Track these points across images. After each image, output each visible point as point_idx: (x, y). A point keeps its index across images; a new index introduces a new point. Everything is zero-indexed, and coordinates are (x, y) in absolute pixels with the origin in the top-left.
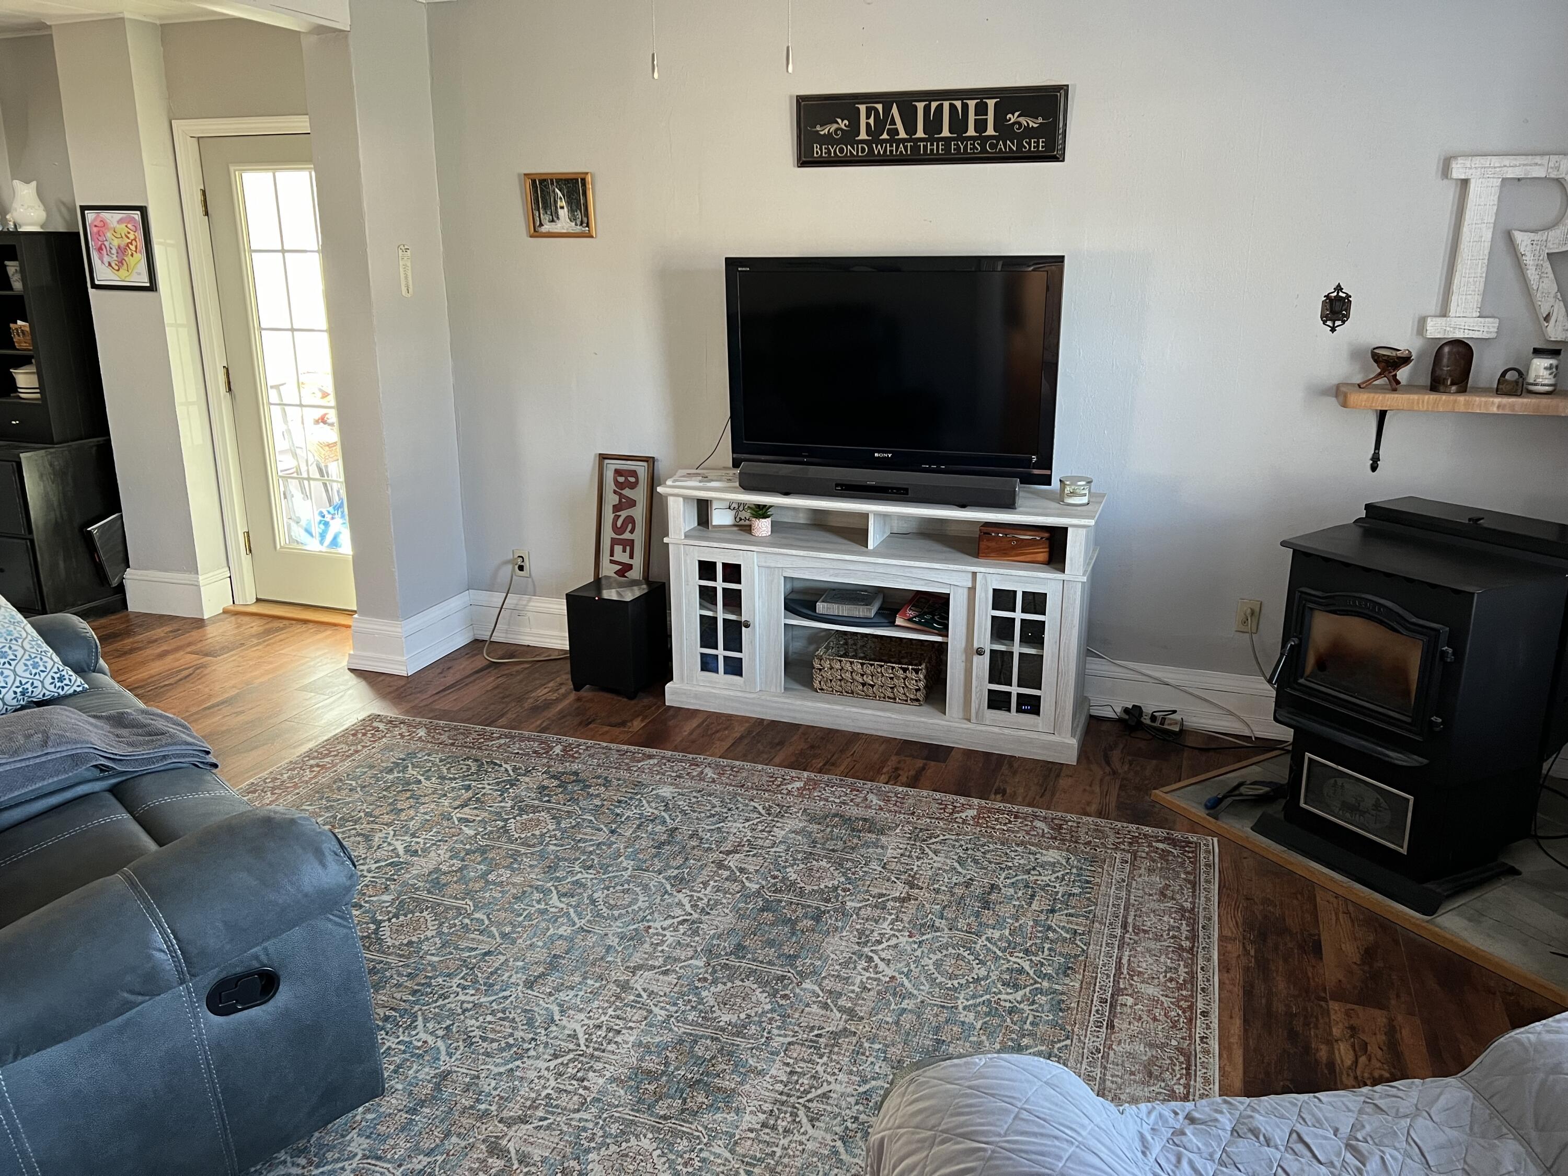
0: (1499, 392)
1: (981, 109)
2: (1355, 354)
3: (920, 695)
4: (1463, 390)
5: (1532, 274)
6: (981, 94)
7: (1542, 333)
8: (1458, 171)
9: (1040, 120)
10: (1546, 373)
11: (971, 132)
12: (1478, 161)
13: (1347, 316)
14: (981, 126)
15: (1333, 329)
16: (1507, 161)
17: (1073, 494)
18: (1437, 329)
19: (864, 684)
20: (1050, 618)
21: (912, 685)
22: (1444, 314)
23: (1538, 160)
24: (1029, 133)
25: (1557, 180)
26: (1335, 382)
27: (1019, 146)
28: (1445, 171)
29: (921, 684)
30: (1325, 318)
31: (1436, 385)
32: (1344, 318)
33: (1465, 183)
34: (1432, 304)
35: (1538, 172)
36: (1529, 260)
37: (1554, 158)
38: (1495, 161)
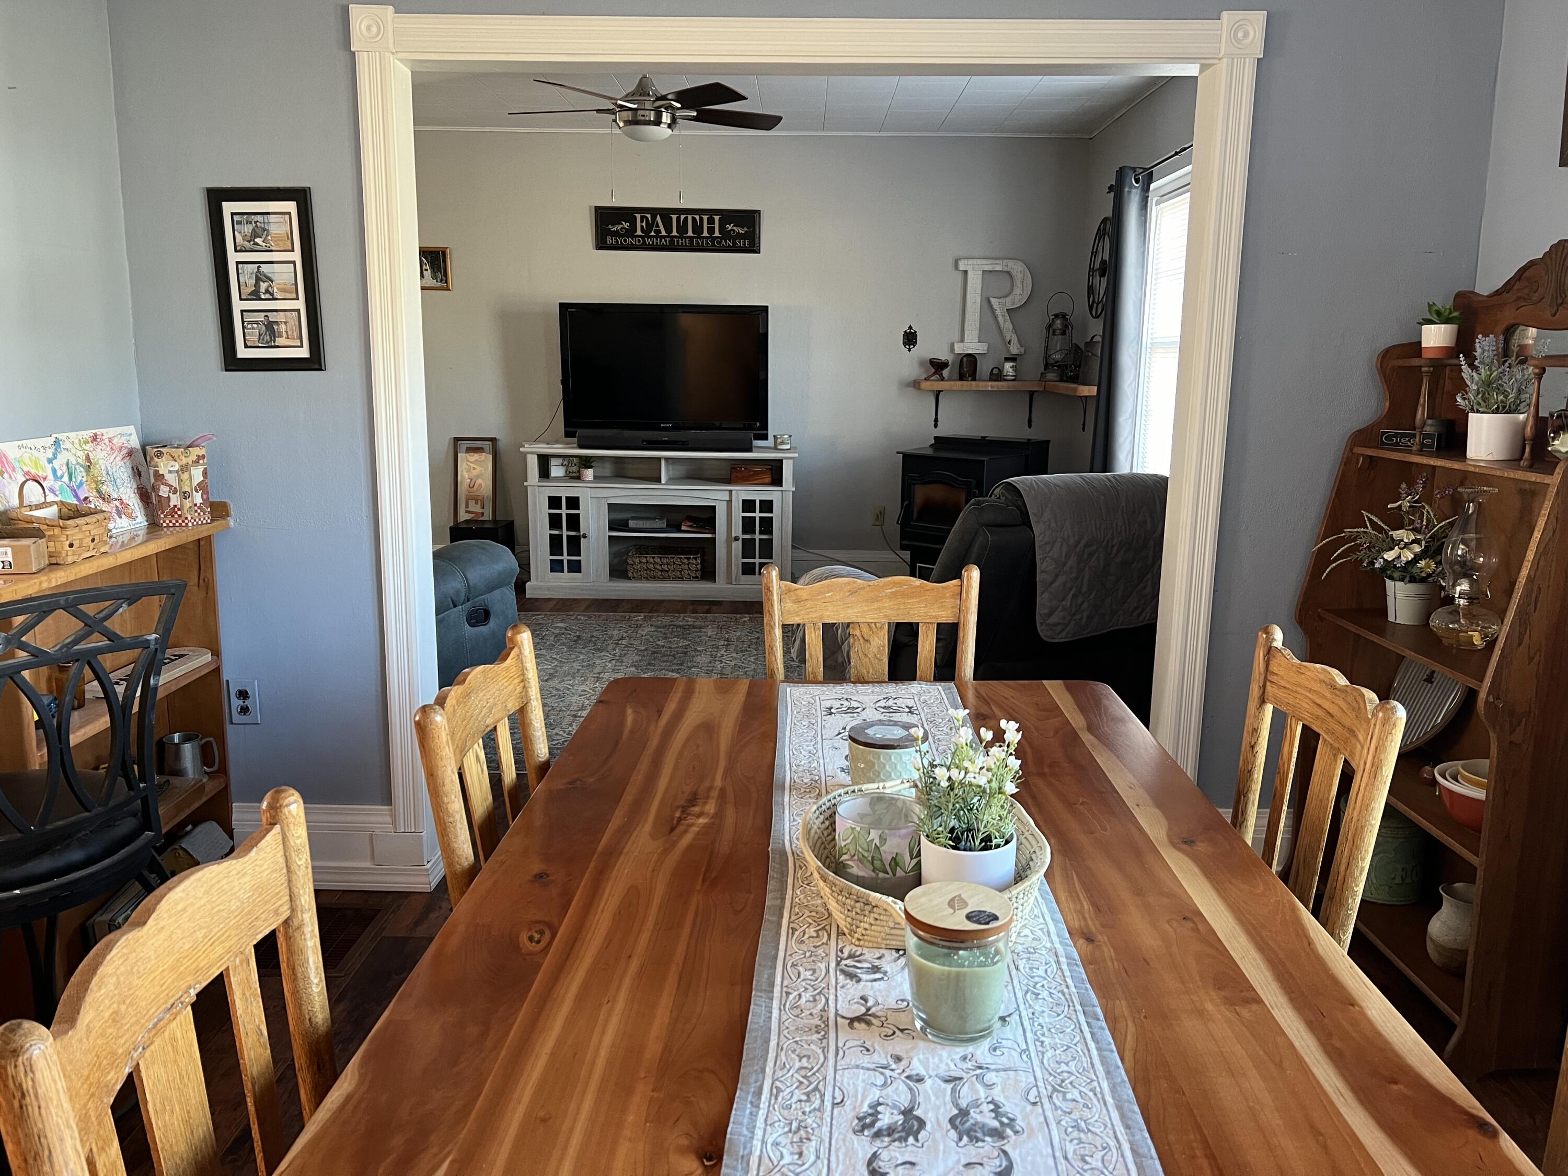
0: (991, 380)
1: (711, 221)
2: (922, 364)
3: (699, 574)
4: (974, 379)
5: (1000, 319)
6: (711, 212)
7: (1008, 350)
8: (962, 267)
9: (746, 229)
10: (1011, 370)
11: (705, 234)
12: (971, 262)
13: (916, 343)
14: (711, 231)
15: (909, 350)
16: (984, 262)
17: (782, 443)
18: (959, 349)
19: (662, 571)
20: (775, 515)
21: (693, 567)
22: (962, 341)
23: (998, 262)
24: (740, 236)
25: (1008, 273)
26: (913, 378)
27: (735, 243)
28: (956, 267)
29: (699, 567)
30: (905, 344)
31: (962, 377)
32: (915, 344)
33: (966, 272)
34: (956, 337)
35: (999, 268)
36: (998, 312)
37: (1005, 261)
38: (979, 262)
